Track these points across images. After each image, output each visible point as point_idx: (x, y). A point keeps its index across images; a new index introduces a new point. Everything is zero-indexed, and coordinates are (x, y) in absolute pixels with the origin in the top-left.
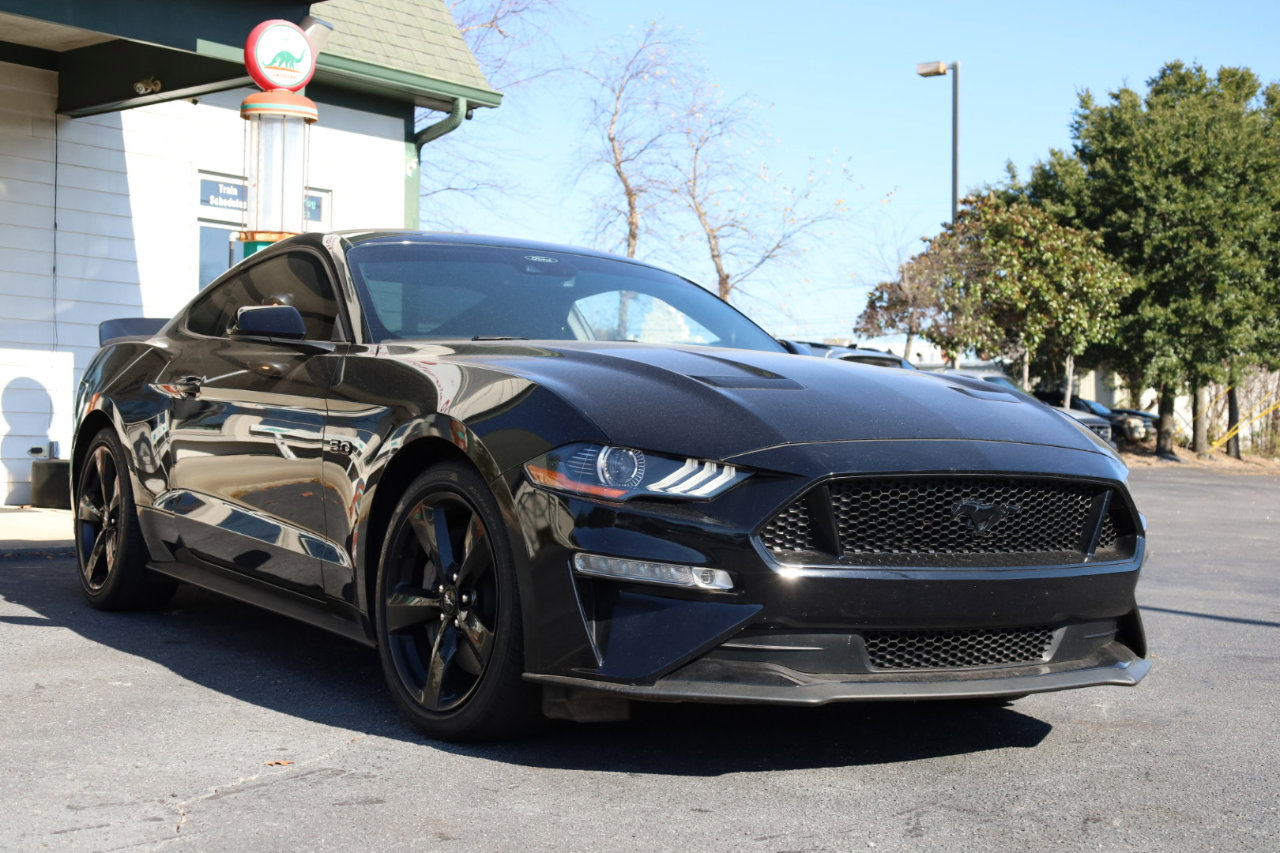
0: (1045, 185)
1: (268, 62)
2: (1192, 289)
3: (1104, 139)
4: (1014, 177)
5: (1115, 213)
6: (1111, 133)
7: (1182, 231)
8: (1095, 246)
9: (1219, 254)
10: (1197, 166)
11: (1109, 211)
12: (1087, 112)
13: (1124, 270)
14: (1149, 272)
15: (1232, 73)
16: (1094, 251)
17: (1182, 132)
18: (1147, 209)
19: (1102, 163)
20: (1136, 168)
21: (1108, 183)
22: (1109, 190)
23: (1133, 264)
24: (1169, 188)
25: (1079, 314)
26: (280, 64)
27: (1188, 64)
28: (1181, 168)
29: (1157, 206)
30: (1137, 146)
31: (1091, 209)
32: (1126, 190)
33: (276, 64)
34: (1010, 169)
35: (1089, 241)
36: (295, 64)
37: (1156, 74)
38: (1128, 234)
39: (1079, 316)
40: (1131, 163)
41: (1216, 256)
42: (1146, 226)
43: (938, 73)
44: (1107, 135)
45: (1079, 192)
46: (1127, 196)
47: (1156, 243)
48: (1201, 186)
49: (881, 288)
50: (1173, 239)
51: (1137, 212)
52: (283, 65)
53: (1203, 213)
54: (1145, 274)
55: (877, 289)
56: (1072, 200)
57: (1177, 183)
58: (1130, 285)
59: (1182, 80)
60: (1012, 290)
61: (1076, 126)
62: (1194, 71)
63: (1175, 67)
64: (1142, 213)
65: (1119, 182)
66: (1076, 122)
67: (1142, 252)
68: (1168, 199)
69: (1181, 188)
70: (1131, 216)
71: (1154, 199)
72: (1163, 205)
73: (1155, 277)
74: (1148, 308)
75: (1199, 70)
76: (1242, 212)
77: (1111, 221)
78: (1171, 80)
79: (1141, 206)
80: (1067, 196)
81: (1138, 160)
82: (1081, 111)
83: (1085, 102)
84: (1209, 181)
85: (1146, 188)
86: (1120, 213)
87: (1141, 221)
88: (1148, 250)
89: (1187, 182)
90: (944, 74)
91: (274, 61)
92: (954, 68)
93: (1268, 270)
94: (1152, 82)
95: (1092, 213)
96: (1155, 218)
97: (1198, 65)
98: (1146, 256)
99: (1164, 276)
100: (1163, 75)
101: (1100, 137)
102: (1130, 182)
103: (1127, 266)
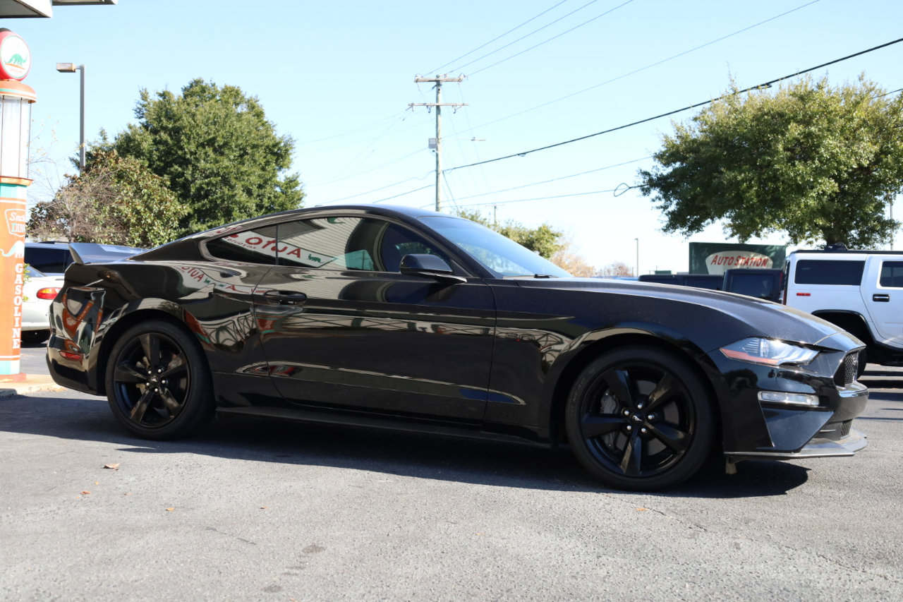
0: (127, 146)
1: (7, 61)
2: (219, 214)
3: (161, 121)
4: (105, 139)
5: (173, 166)
6: (165, 118)
7: (213, 180)
8: (166, 186)
9: (236, 195)
10: (220, 141)
11: (168, 165)
12: (145, 103)
13: (179, 201)
14: (193, 202)
15: (232, 90)
16: (166, 189)
17: (210, 122)
18: (193, 165)
19: (164, 136)
20: (185, 140)
21: (168, 148)
22: (168, 153)
23: (184, 197)
24: (206, 153)
25: (158, 227)
26: (15, 62)
27: (207, 81)
28: (211, 142)
29: (199, 165)
30: (184, 127)
31: (158, 163)
32: (180, 152)
33: (12, 63)
34: (102, 133)
35: (162, 184)
36: (23, 64)
37: (187, 85)
38: (181, 180)
39: (158, 228)
40: (183, 137)
41: (234, 196)
42: (193, 175)
43: (71, 71)
44: (162, 119)
45: (150, 152)
46: (180, 157)
47: (197, 186)
48: (222, 154)
49: (41, 206)
50: (208, 184)
51: (187, 167)
52: (16, 64)
53: (225, 170)
54: (190, 204)
55: (37, 206)
56: (146, 156)
57: (210, 150)
58: (186, 209)
59: (203, 90)
60: (126, 210)
61: (138, 110)
62: (210, 85)
63: (197, 82)
64: (190, 167)
65: (175, 148)
66: (138, 108)
67: (190, 191)
68: (204, 160)
69: (212, 155)
70: (184, 169)
71: (197, 160)
72: (202, 164)
73: (197, 205)
74: (194, 225)
75: (214, 85)
76: (246, 171)
77: (170, 170)
78: (197, 89)
79: (190, 163)
80: (143, 154)
81: (186, 134)
82: (142, 102)
83: (144, 96)
84: (227, 152)
85: (192, 153)
86: (176, 167)
87: (190, 172)
88: (193, 190)
89: (215, 151)
90: (74, 72)
91: (11, 60)
92: (82, 69)
93: (257, 205)
94: (185, 89)
95: (159, 166)
96: (198, 171)
97: (213, 82)
98: (192, 193)
99: (204, 205)
100: (191, 86)
101: (159, 119)
102: (181, 148)
103: (180, 199)
